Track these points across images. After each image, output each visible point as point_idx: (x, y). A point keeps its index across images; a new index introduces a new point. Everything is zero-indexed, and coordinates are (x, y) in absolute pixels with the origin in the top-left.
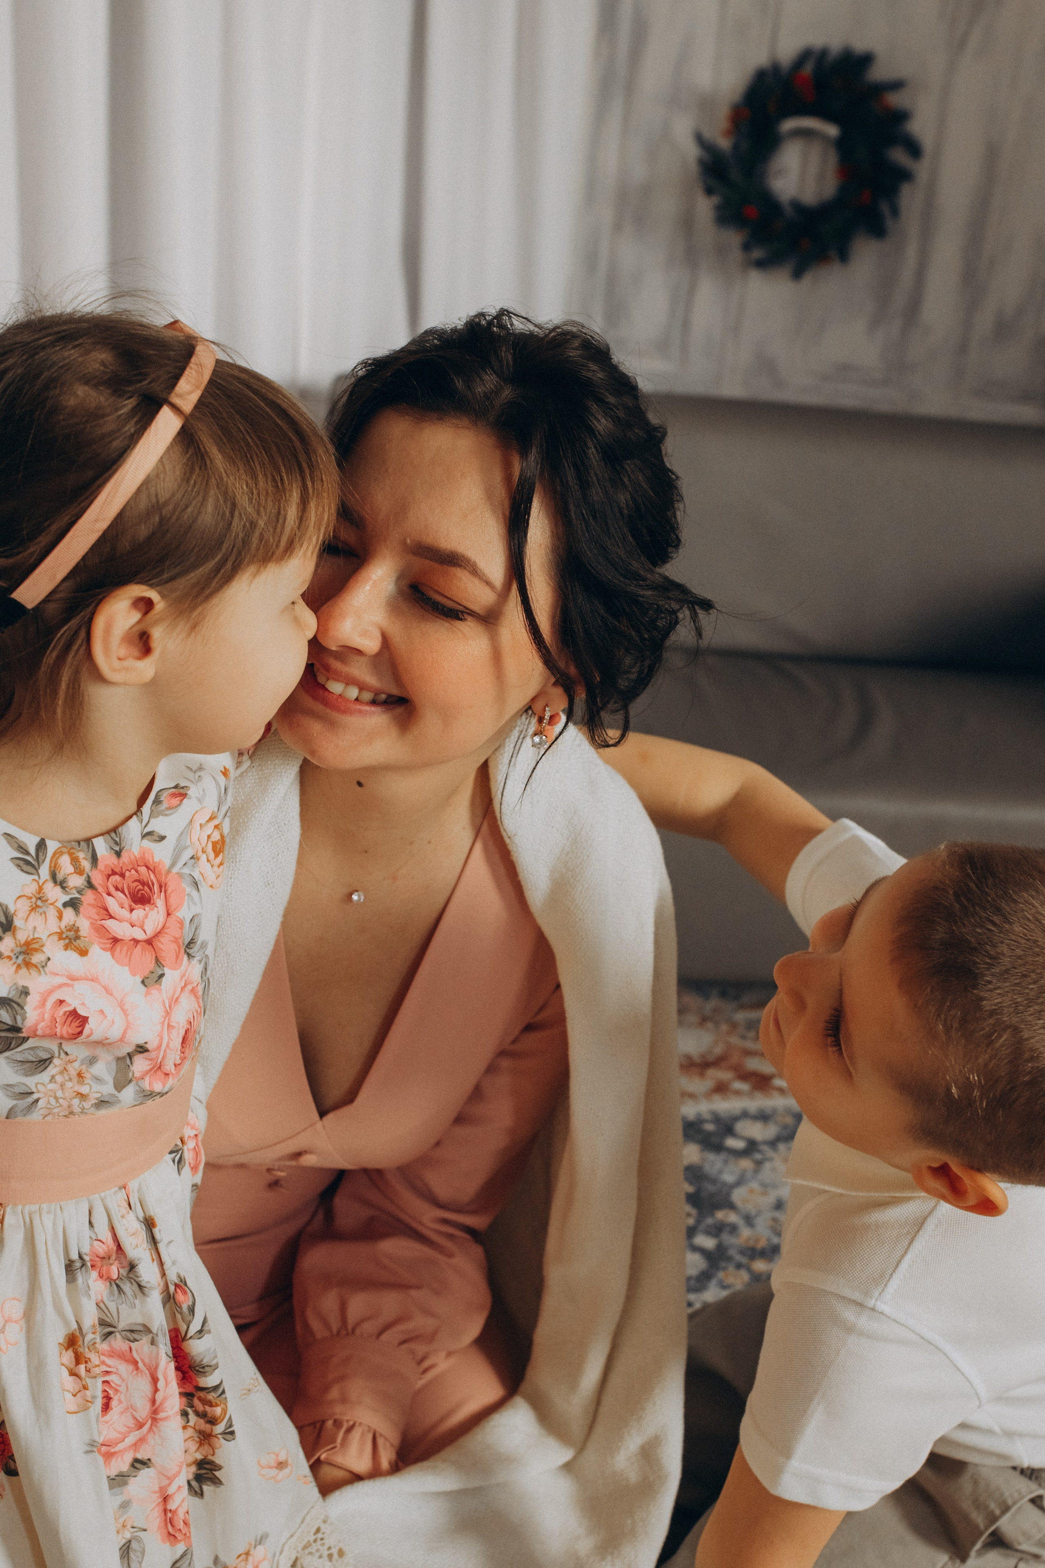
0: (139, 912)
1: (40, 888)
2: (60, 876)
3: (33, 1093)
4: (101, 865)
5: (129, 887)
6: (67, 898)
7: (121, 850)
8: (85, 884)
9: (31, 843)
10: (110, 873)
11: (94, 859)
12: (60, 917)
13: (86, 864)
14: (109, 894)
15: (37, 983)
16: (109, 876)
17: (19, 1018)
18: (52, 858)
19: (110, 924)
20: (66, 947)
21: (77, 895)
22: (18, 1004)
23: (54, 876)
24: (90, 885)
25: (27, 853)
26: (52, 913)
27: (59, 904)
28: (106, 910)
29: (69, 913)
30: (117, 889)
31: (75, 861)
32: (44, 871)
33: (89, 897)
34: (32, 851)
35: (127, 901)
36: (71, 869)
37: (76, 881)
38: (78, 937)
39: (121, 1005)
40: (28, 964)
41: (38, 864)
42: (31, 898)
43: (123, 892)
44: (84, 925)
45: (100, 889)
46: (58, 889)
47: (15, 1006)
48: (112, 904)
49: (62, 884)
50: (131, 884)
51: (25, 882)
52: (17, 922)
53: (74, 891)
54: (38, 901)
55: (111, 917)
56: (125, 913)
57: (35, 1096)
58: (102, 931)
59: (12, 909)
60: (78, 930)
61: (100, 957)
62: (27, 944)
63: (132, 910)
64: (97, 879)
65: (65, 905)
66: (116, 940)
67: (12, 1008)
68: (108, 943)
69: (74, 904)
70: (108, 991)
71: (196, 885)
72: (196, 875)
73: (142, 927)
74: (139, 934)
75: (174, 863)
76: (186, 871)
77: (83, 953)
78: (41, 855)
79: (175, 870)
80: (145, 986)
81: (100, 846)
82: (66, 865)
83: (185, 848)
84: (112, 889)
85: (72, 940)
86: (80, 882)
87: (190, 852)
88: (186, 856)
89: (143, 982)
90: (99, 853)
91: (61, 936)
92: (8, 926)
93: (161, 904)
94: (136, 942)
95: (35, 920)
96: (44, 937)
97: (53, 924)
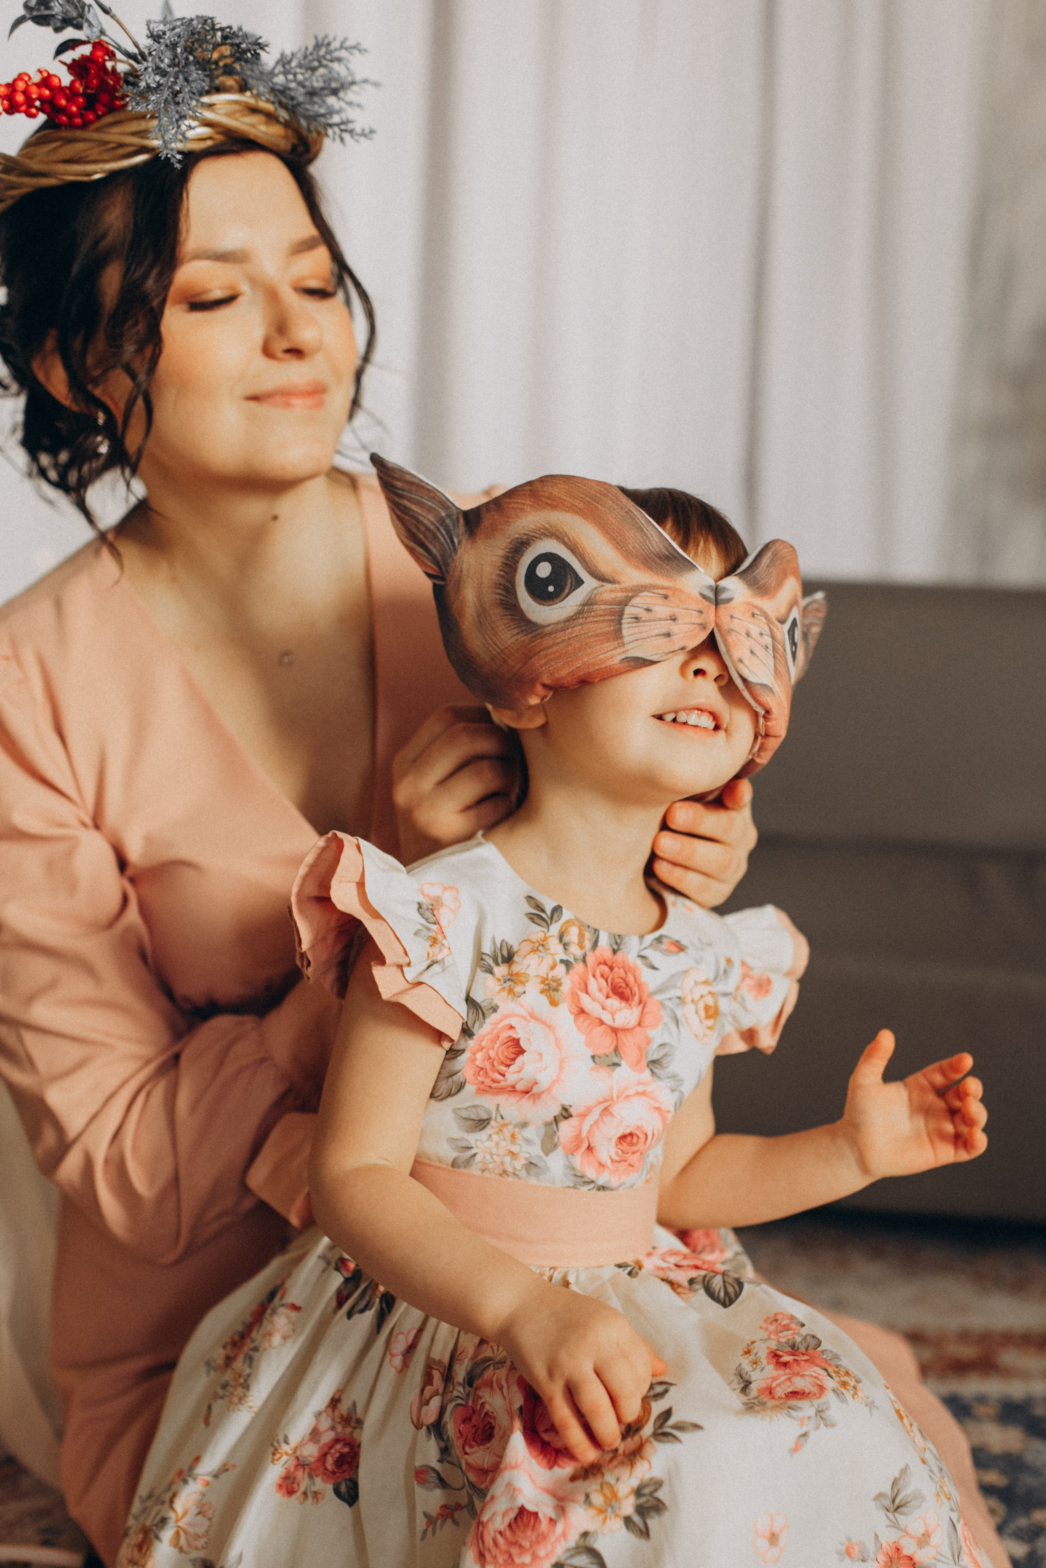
0: (613, 1003)
1: (546, 939)
2: (565, 940)
3: (471, 1148)
4: (598, 951)
5: (613, 979)
6: (564, 957)
7: (618, 950)
8: (582, 957)
9: (551, 904)
10: (603, 961)
11: (595, 945)
12: (553, 968)
13: (588, 945)
14: (595, 977)
15: (506, 1006)
16: (601, 963)
17: (477, 1023)
18: (565, 923)
19: (584, 997)
20: (543, 992)
21: (572, 961)
22: (483, 1014)
23: (561, 937)
24: (584, 960)
25: (544, 911)
26: (547, 961)
27: (556, 959)
28: (586, 985)
29: (559, 970)
30: (603, 976)
31: (581, 936)
32: (555, 929)
33: (579, 967)
34: (548, 911)
35: (606, 988)
36: (576, 940)
37: (575, 950)
38: (556, 990)
39: (562, 1061)
40: (510, 990)
41: (551, 921)
42: (534, 943)
43: (607, 980)
44: (565, 984)
45: (590, 969)
46: (561, 948)
47: (480, 1013)
48: (594, 984)
49: (565, 947)
50: (616, 978)
51: (534, 931)
53: (572, 956)
54: (540, 947)
55: (587, 993)
56: (599, 996)
57: (473, 1151)
58: (575, 997)
59: (515, 948)
61: (564, 1017)
62: (518, 975)
63: (608, 997)
64: (592, 959)
65: (561, 962)
66: (582, 1011)
67: (477, 1013)
68: (575, 1011)
69: (567, 964)
70: (558, 1044)
71: (677, 1021)
72: (679, 1013)
73: (613, 1014)
74: (606, 1018)
75: (660, 991)
76: (669, 1004)
77: (554, 1003)
78: (555, 915)
79: (658, 997)
80: (594, 1061)
81: (604, 941)
82: (573, 935)
83: (674, 987)
84: (598, 975)
85: (550, 988)
86: (579, 953)
87: (678, 992)
88: (673, 993)
89: (593, 1057)
90: (600, 943)
91: (544, 981)
92: (508, 959)
93: (636, 1012)
94: (600, 1022)
95: (531, 961)
96: (530, 975)
97: (544, 970)
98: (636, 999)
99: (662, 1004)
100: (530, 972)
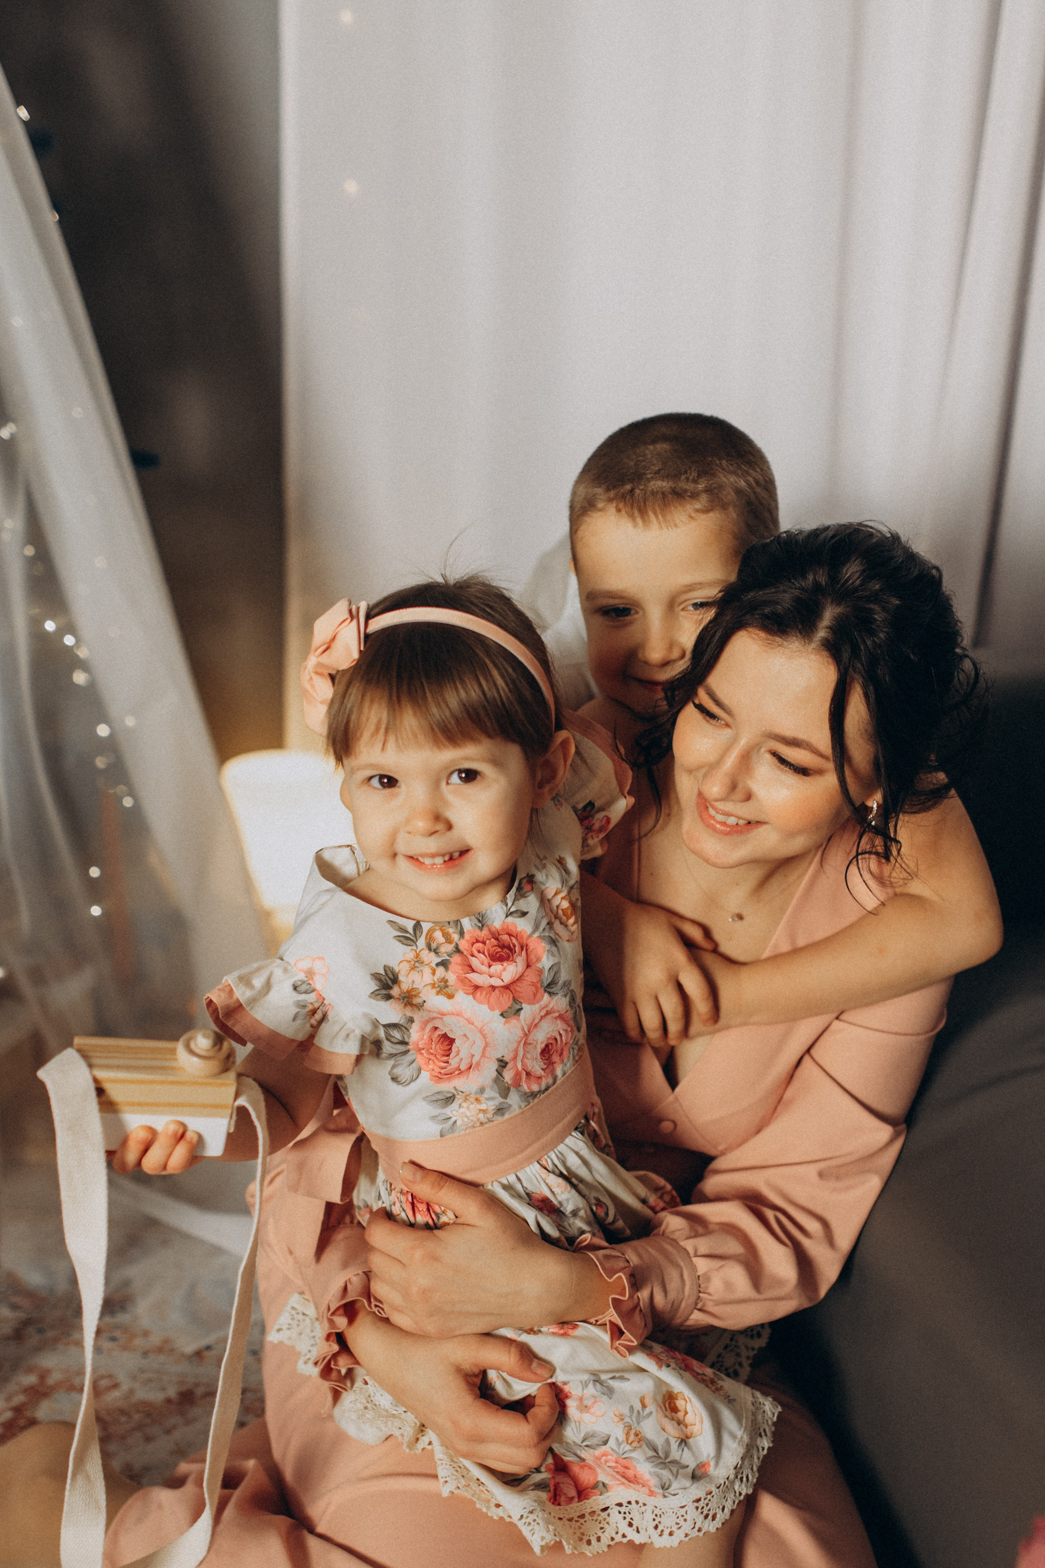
0: (498, 967)
1: (417, 955)
2: (434, 946)
4: (467, 936)
5: (488, 950)
6: (439, 960)
7: (483, 926)
8: (454, 949)
9: (408, 925)
10: (475, 941)
11: (462, 933)
12: (434, 972)
13: (456, 937)
14: (473, 955)
15: (419, 1016)
16: (473, 944)
17: (406, 1036)
18: (427, 933)
19: (473, 976)
20: (438, 993)
21: (447, 958)
22: (406, 1028)
23: (428, 946)
24: (458, 950)
25: (408, 932)
26: (427, 971)
27: (433, 965)
28: (470, 966)
29: (440, 971)
30: (479, 952)
31: (446, 935)
32: (421, 942)
33: (456, 959)
34: (411, 931)
35: (486, 960)
36: (442, 940)
37: (447, 948)
38: (447, 986)
39: (482, 1031)
40: (411, 1004)
41: (416, 939)
42: (411, 961)
43: (484, 954)
44: (452, 977)
45: (465, 953)
46: (433, 954)
47: (403, 1029)
48: (475, 962)
49: (436, 952)
50: (490, 948)
51: (407, 951)
52: (401, 978)
53: (445, 955)
54: (417, 963)
55: (473, 971)
56: (484, 968)
58: (466, 981)
59: (397, 969)
60: (447, 981)
61: (464, 1000)
62: (408, 992)
63: (490, 966)
64: (464, 945)
65: (438, 965)
66: (477, 987)
68: (471, 990)
69: (444, 964)
70: (472, 1021)
73: (501, 978)
74: (498, 982)
75: (533, 930)
76: (543, 936)
77: (450, 997)
78: (418, 932)
80: (504, 1017)
81: (468, 925)
82: (438, 938)
84: (476, 953)
85: (443, 988)
86: (450, 948)
88: (542, 925)
89: (502, 1015)
90: (465, 929)
91: (433, 986)
92: (395, 980)
93: (520, 960)
94: (493, 988)
95: (414, 976)
96: (420, 987)
97: (428, 978)
98: (517, 949)
99: (539, 938)
100: (418, 985)
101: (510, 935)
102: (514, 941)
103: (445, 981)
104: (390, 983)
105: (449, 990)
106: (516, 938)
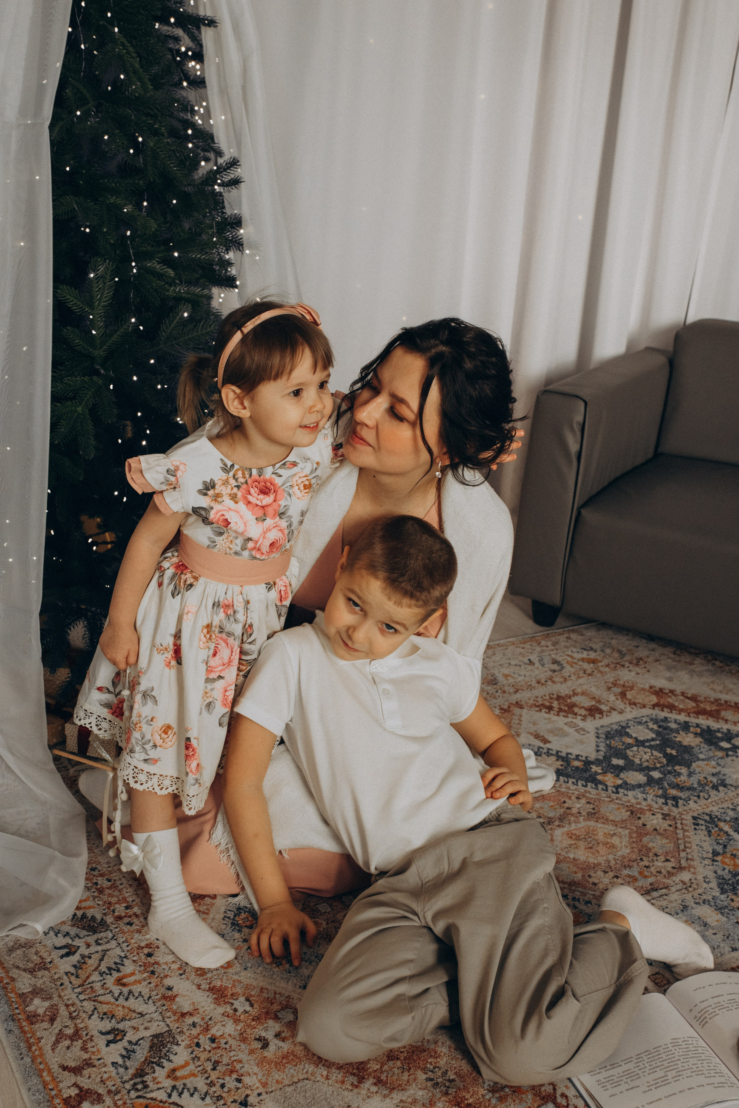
0: (261, 496)
1: (228, 479)
2: (236, 477)
3: (216, 542)
4: (252, 477)
5: (260, 487)
6: (237, 484)
7: (261, 475)
9: (229, 463)
11: (251, 475)
12: (232, 489)
13: (247, 476)
14: (252, 487)
15: (217, 507)
16: (254, 482)
18: (236, 470)
19: (249, 497)
20: (231, 499)
21: (241, 484)
22: (208, 513)
23: (234, 476)
24: (246, 483)
25: (227, 467)
26: (229, 487)
27: (233, 486)
28: (249, 492)
29: (235, 490)
30: (256, 486)
31: (243, 474)
32: (231, 474)
33: (244, 486)
34: (229, 467)
35: (258, 491)
36: (241, 476)
37: (241, 480)
38: (236, 497)
39: (245, 523)
40: (216, 500)
41: (230, 471)
42: (223, 481)
43: (257, 488)
44: (240, 494)
45: (250, 485)
46: (234, 481)
48: (252, 491)
49: (236, 480)
51: (224, 476)
52: (216, 487)
54: (226, 482)
55: (251, 495)
56: (256, 495)
58: (245, 498)
59: (216, 482)
61: (242, 506)
62: (218, 494)
63: (258, 495)
64: (250, 481)
65: (235, 486)
66: (249, 502)
67: (206, 511)
68: (246, 502)
69: (238, 487)
70: (241, 517)
71: (290, 495)
72: (291, 492)
73: (261, 502)
74: (259, 503)
75: (283, 485)
76: (287, 489)
77: (236, 503)
78: (231, 468)
79: (282, 488)
81: (254, 472)
82: (240, 474)
83: (289, 482)
84: (254, 486)
85: (233, 497)
86: (243, 480)
87: (290, 484)
88: (288, 484)
89: (256, 519)
90: (253, 474)
91: (230, 495)
92: (213, 487)
93: (272, 496)
94: (257, 505)
95: (223, 488)
96: (224, 494)
97: (229, 491)
98: (272, 491)
99: (284, 490)
100: (224, 492)
101: (271, 484)
102: (272, 487)
103: (236, 495)
104: (210, 487)
105: (236, 499)
106: (273, 486)
